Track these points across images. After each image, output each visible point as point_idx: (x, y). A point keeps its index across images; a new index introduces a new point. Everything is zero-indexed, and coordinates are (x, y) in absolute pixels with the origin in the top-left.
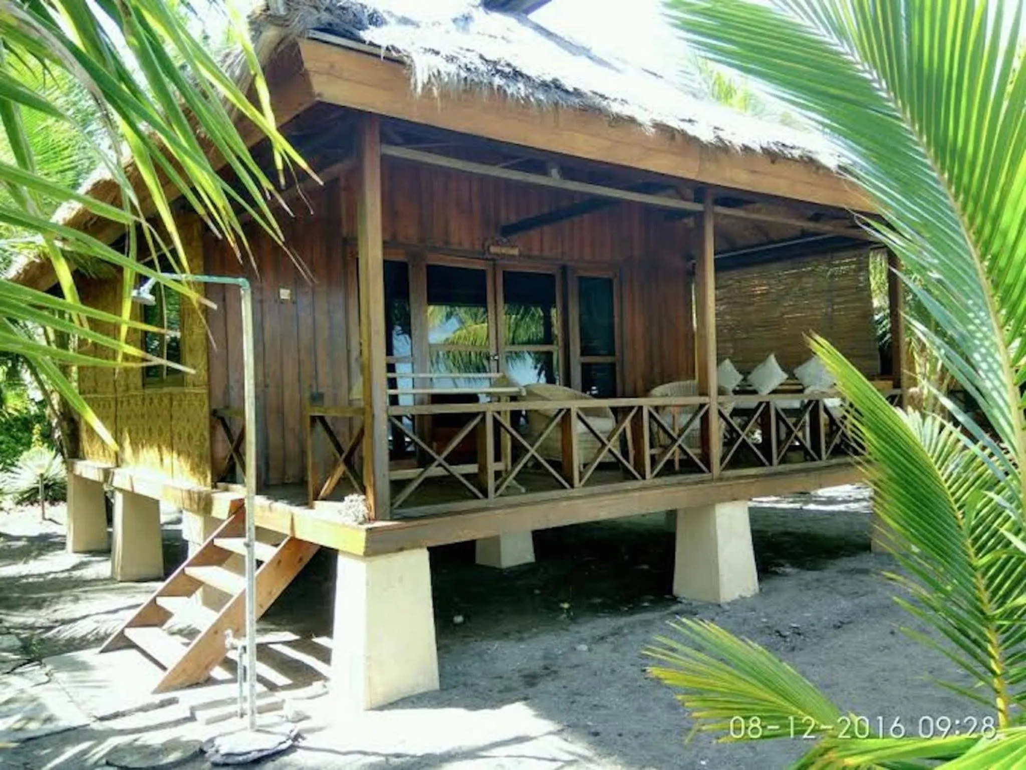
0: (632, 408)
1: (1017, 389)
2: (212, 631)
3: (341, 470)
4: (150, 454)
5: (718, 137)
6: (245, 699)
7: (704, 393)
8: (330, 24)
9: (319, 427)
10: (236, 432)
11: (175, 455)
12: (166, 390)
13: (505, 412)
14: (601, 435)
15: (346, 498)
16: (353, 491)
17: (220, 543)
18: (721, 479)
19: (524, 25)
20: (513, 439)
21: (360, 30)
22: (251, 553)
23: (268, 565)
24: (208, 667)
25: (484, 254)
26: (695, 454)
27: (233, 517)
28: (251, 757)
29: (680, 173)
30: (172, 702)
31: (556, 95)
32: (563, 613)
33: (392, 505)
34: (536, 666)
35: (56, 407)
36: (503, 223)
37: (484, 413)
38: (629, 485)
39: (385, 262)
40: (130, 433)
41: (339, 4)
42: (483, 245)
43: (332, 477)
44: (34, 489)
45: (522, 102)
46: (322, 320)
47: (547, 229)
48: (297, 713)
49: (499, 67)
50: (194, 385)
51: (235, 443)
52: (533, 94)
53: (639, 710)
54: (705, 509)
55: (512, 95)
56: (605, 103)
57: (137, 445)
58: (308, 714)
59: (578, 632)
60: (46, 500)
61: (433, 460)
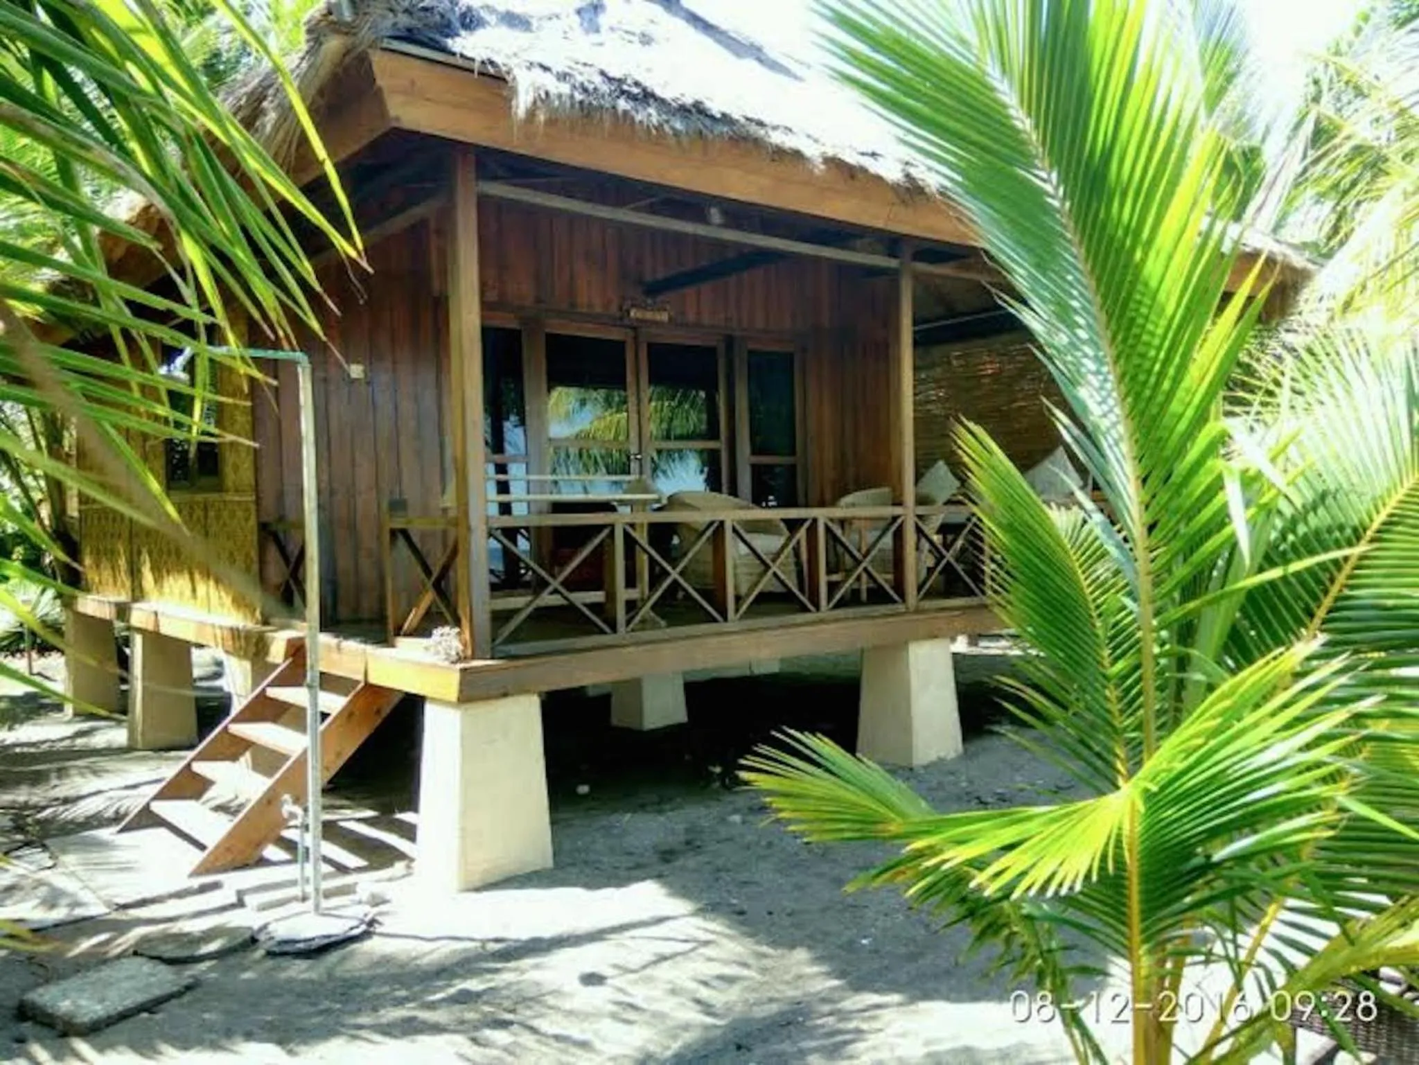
0: (804, 520)
1: (1140, 481)
2: (265, 801)
3: (429, 598)
4: (177, 584)
5: (908, 176)
6: (307, 881)
7: (898, 503)
8: (409, 30)
9: (401, 542)
10: (293, 550)
11: (212, 583)
12: (199, 497)
13: (642, 525)
14: (764, 557)
15: (435, 632)
16: (444, 623)
17: (274, 693)
18: (918, 611)
19: (676, 14)
20: (651, 559)
21: (447, 36)
22: (315, 703)
23: (336, 718)
24: (260, 845)
25: (621, 319)
26: (886, 581)
27: (290, 660)
28: (315, 944)
29: (865, 220)
30: (216, 886)
31: (698, 122)
32: (714, 781)
33: (493, 640)
34: (674, 841)
35: (47, 522)
36: (648, 278)
37: (612, 526)
38: (800, 618)
39: (485, 330)
40: (150, 554)
41: (421, 5)
42: (621, 309)
43: (418, 607)
44: (15, 633)
45: (654, 132)
46: (406, 406)
47: (706, 287)
48: (373, 896)
49: (625, 87)
50: (237, 491)
51: (292, 566)
52: (667, 122)
53: (799, 887)
54: (895, 649)
55: (641, 122)
56: (762, 132)
57: (159, 571)
58: (388, 897)
59: (731, 803)
60: (33, 649)
61: (547, 584)
